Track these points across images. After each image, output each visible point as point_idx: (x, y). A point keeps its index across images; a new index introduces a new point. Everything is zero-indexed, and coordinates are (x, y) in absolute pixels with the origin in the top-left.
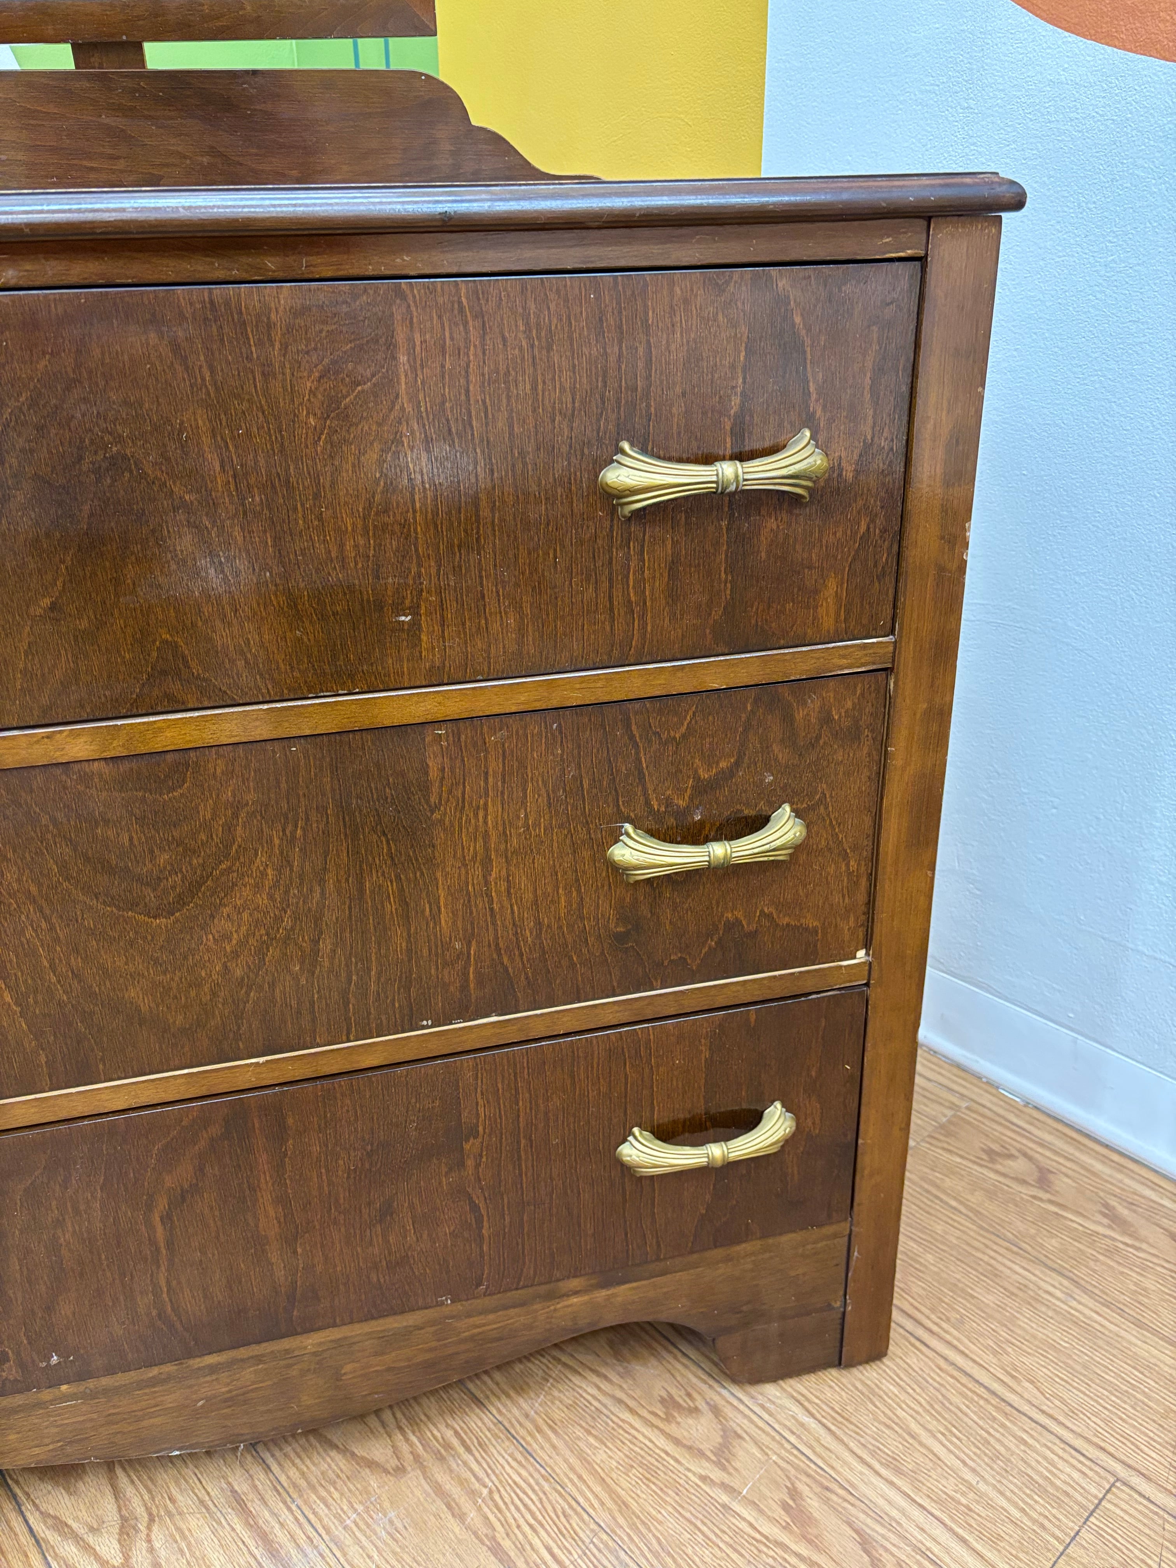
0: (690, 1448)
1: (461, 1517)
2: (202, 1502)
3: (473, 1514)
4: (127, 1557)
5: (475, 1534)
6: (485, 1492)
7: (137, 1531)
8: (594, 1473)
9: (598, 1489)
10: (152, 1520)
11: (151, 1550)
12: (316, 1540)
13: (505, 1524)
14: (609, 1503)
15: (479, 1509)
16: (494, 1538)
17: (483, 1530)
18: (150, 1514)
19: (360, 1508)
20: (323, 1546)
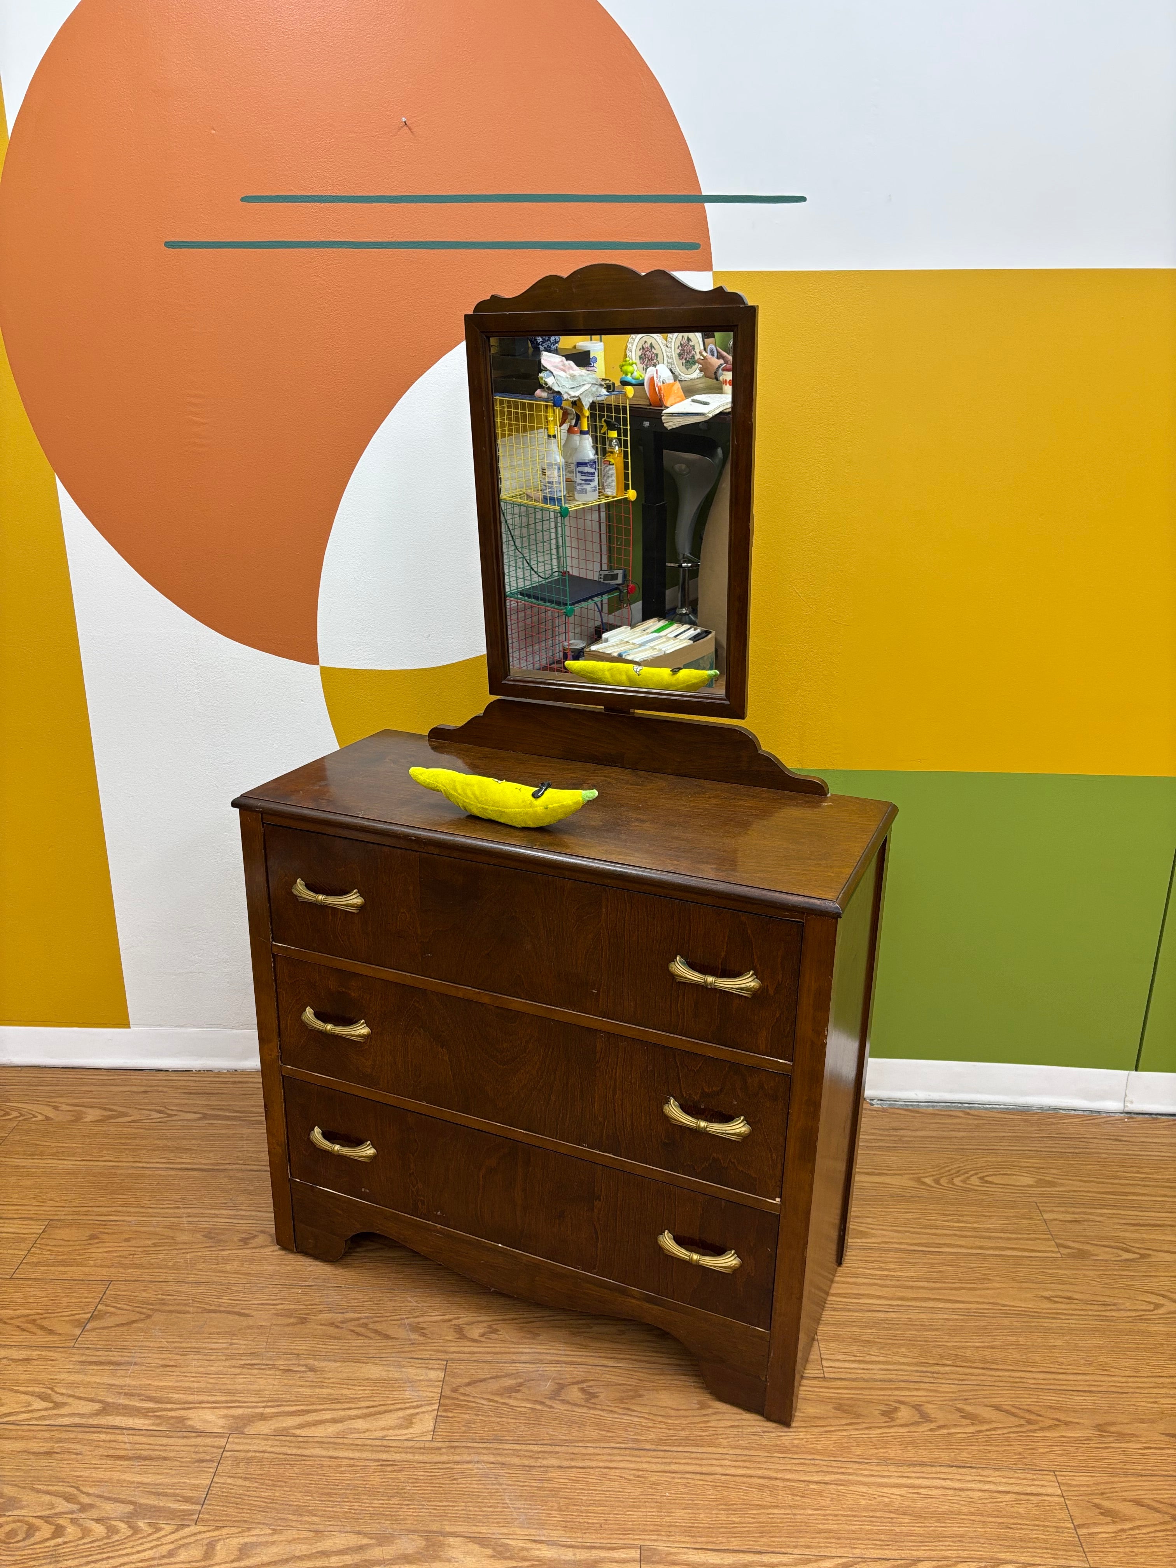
0: (261, 1247)
1: (188, 1312)
2: (69, 1372)
3: (191, 1309)
4: (53, 1402)
5: (197, 1313)
6: (191, 1301)
7: (50, 1394)
8: (230, 1273)
9: (235, 1276)
10: (52, 1389)
11: (62, 1394)
12: (133, 1351)
13: (207, 1304)
14: (242, 1276)
15: (192, 1306)
16: (206, 1309)
17: (200, 1310)
18: (49, 1388)
19: (142, 1334)
20: (138, 1351)
